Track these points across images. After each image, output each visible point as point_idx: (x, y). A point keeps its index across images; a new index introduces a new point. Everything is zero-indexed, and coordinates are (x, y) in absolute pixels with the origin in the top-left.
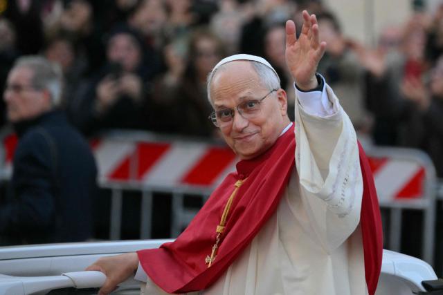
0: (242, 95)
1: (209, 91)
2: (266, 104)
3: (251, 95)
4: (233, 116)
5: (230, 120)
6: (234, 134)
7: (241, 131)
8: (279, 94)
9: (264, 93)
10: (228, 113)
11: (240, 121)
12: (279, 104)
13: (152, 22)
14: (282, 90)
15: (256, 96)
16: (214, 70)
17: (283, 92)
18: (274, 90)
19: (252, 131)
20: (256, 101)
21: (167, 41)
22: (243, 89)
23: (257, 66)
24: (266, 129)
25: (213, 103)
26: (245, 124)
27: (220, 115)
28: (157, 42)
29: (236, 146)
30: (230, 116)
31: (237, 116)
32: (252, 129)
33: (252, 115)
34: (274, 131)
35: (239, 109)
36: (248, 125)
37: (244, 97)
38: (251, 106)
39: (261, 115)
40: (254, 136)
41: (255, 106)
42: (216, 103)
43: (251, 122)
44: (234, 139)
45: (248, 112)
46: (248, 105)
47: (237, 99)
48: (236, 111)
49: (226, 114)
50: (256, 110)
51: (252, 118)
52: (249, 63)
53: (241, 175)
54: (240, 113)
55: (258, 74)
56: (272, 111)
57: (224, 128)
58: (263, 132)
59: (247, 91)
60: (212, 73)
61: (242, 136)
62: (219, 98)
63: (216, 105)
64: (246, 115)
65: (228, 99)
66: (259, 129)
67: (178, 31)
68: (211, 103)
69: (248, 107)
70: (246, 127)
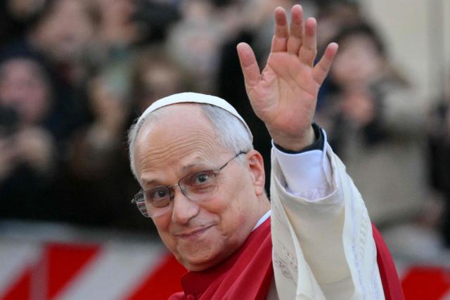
0: (186, 162)
1: (132, 156)
2: (228, 176)
3: (202, 162)
4: (172, 198)
5: (168, 205)
6: (175, 229)
7: (186, 224)
8: (251, 159)
9: (224, 159)
10: (165, 193)
11: (184, 206)
12: (249, 175)
13: (68, 38)
14: (256, 152)
15: (209, 164)
16: (140, 119)
17: (256, 155)
18: (241, 153)
19: (204, 222)
20: (210, 173)
21: (94, 70)
22: (187, 153)
23: (211, 113)
24: (229, 218)
25: (140, 175)
26: (193, 211)
27: (151, 196)
28: (77, 74)
29: (178, 248)
30: (167, 197)
31: (179, 198)
32: (205, 219)
33: (204, 196)
34: (243, 221)
35: (183, 187)
36: (199, 212)
37: (190, 166)
38: (203, 180)
39: (219, 195)
40: (208, 231)
41: (209, 180)
42: (143, 176)
43: (202, 207)
44: (175, 236)
45: (198, 190)
46: (197, 179)
47: (178, 168)
48: (178, 189)
49: (162, 195)
50: (210, 186)
51: (204, 201)
52: (198, 108)
53: (188, 296)
54: (183, 193)
55: (215, 127)
56: (239, 187)
57: (159, 217)
58: (224, 225)
59: (195, 155)
60: (137, 126)
61: (188, 231)
62: (149, 167)
63: (144, 180)
64: (194, 197)
65: (164, 168)
66: (216, 218)
67: (114, 54)
68: (137, 176)
69: (198, 183)
70: (194, 217)
